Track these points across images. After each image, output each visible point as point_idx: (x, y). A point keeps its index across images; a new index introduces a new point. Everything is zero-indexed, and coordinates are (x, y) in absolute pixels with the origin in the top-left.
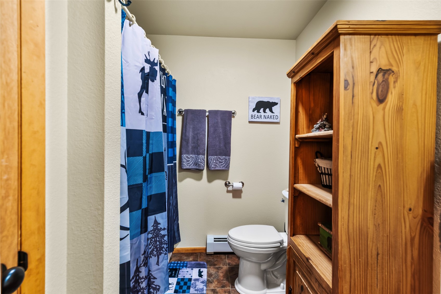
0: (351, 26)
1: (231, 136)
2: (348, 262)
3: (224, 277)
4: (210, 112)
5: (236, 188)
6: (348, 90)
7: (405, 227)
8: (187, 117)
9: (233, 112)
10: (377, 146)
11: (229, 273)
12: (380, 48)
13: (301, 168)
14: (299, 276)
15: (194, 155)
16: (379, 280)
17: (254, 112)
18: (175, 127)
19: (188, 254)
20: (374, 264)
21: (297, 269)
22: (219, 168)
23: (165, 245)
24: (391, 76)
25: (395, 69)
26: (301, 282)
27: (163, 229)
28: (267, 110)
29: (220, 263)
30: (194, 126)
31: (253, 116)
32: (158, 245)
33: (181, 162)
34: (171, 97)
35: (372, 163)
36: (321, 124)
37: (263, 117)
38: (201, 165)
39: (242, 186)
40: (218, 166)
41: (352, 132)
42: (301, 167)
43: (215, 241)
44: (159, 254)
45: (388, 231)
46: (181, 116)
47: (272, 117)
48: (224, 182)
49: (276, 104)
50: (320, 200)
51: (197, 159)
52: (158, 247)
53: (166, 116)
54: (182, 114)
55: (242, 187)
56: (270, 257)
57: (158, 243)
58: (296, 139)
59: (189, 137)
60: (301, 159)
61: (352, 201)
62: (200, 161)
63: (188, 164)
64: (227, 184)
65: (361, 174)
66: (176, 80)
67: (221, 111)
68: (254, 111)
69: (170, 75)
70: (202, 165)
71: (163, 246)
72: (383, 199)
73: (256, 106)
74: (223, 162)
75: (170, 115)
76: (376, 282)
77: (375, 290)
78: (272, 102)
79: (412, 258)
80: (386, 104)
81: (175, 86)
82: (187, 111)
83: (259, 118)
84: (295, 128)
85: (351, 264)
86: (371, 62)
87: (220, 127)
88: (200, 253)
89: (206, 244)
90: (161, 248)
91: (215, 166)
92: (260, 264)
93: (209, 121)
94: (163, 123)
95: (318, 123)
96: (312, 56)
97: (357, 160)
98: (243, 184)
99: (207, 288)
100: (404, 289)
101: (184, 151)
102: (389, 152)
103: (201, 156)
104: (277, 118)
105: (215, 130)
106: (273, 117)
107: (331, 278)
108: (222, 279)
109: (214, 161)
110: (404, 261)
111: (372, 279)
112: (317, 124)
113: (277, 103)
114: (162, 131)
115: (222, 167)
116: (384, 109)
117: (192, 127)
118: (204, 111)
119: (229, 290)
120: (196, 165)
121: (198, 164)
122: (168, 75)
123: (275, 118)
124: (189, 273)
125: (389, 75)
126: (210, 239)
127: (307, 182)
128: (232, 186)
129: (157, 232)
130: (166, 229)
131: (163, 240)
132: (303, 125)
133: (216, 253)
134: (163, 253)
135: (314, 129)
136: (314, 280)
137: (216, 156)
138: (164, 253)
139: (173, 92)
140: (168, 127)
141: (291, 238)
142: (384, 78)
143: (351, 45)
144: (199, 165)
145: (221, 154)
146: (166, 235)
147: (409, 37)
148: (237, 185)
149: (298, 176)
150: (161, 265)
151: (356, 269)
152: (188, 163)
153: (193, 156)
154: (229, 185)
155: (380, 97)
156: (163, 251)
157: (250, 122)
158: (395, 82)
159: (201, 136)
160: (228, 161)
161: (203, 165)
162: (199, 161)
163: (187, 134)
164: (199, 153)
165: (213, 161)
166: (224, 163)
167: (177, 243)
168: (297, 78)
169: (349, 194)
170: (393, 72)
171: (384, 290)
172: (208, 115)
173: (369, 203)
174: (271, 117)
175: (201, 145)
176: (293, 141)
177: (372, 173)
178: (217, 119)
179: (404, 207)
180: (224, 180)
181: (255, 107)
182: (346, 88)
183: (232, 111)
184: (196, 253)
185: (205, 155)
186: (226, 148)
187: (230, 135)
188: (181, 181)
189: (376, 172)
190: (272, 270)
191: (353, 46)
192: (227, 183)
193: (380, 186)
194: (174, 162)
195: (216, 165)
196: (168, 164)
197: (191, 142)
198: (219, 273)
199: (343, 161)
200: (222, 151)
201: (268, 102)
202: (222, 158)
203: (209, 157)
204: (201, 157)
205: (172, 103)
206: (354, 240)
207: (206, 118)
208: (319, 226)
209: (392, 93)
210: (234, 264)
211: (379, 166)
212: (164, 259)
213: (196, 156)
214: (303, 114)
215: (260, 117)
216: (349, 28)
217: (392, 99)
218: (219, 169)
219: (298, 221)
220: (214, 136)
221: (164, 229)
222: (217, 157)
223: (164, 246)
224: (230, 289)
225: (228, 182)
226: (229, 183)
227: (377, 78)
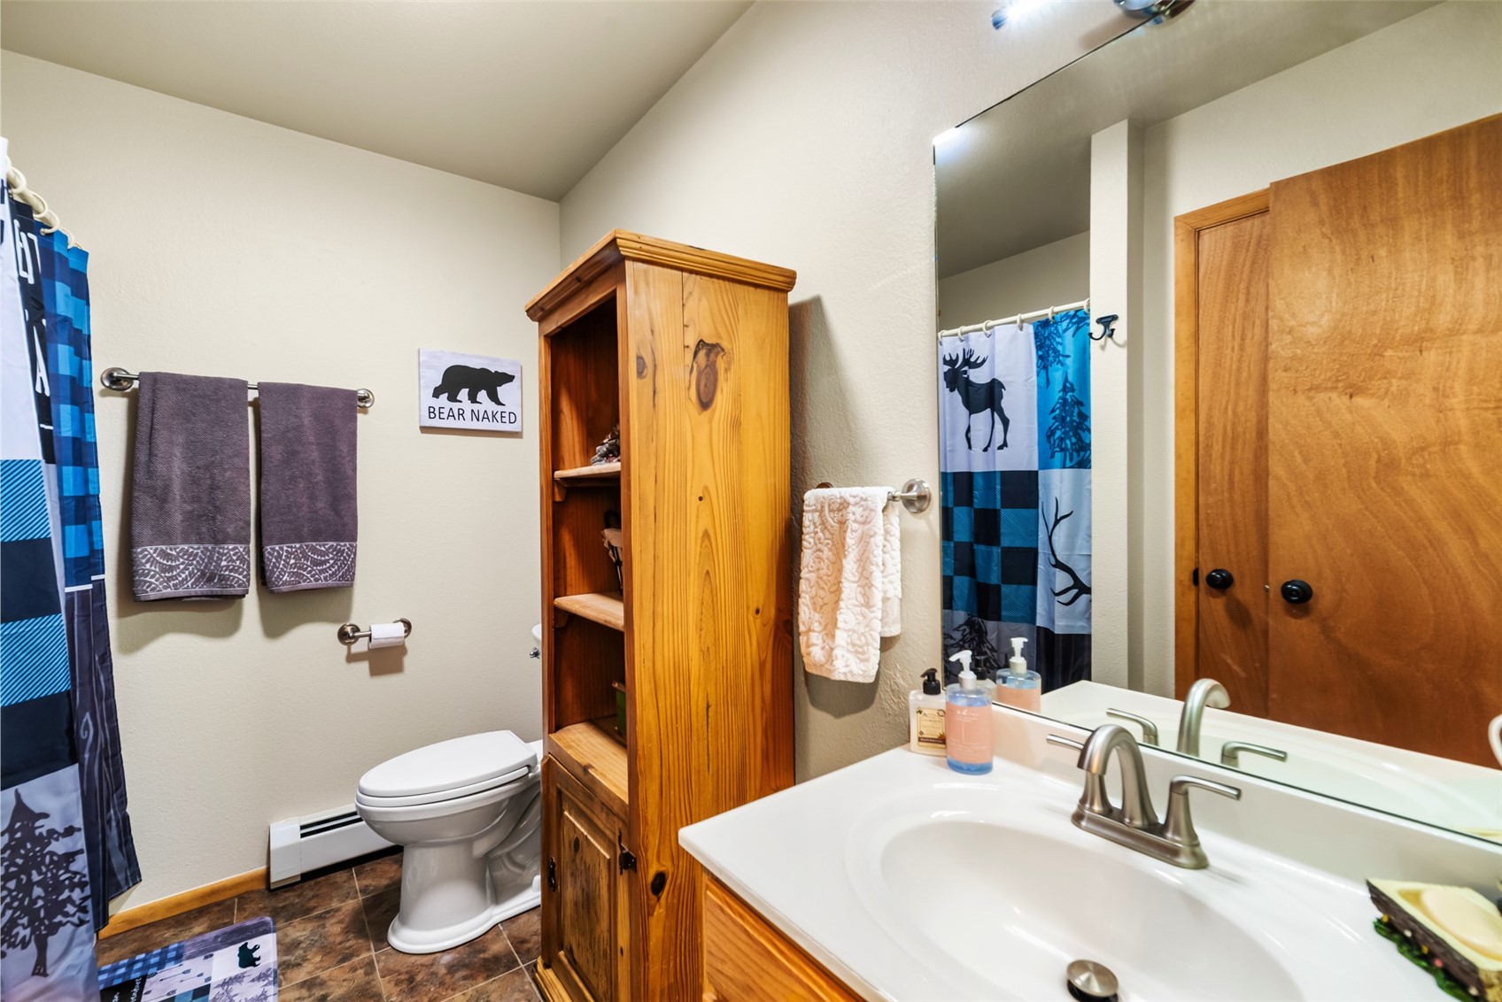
0: (644, 247)
1: (356, 474)
2: (655, 736)
3: (346, 933)
4: (261, 387)
5: (383, 641)
6: (644, 377)
7: (751, 644)
8: (154, 403)
9: (361, 393)
10: (701, 495)
11: (367, 916)
12: (700, 300)
13: (570, 555)
14: (571, 821)
15: (196, 546)
16: (711, 757)
17: (438, 397)
18: (89, 438)
19: (185, 915)
20: (702, 727)
21: (565, 806)
22: (314, 583)
23: (77, 891)
24: (719, 357)
25: (725, 344)
26: (575, 831)
27: (61, 831)
28: (482, 395)
29: (331, 899)
30: (192, 438)
31: (437, 412)
32: (39, 897)
33: (134, 577)
34: (66, 320)
35: (693, 528)
36: (610, 445)
37: (468, 415)
38: (234, 577)
39: (405, 632)
40: (308, 578)
41: (656, 468)
42: (573, 552)
43: (303, 835)
44: (44, 932)
45: (725, 658)
46: (123, 396)
47: (498, 416)
48: (336, 628)
49: (508, 378)
50: (606, 621)
51: (211, 558)
52: (41, 907)
53: (49, 398)
54: (128, 390)
55: (406, 637)
56: (499, 816)
57: (38, 891)
58: (554, 481)
59: (170, 479)
60: (569, 532)
61: (659, 609)
62: (228, 567)
63: (170, 579)
64: (347, 634)
65: (675, 551)
66: (87, 254)
67: (310, 387)
68: (437, 393)
69: (58, 232)
70: (239, 579)
71: (66, 894)
72: (715, 599)
73: (443, 380)
74: (327, 561)
75: (66, 390)
76: (706, 762)
77: (704, 778)
78: (496, 372)
79: (763, 700)
80: (714, 411)
81: (84, 275)
82: (154, 381)
83: (457, 418)
84: (554, 453)
85: (660, 740)
86: (685, 326)
87: (313, 444)
88: (237, 896)
89: (265, 857)
90: (56, 907)
91: (297, 576)
92: (469, 843)
93: (263, 420)
94: (42, 426)
95: (605, 441)
96: (576, 285)
97: (665, 525)
98: (408, 625)
99: (280, 986)
100: (752, 761)
101: (142, 530)
102: (721, 504)
103: (231, 547)
104: (512, 420)
105: (291, 455)
106: (502, 417)
107: (626, 783)
108: (339, 939)
109: (292, 561)
110: (750, 708)
111: (699, 758)
112: (603, 444)
113: (514, 377)
114: (40, 457)
115: (325, 578)
116: (711, 420)
117: (181, 439)
118: (242, 386)
119: (367, 960)
120: (210, 579)
121: (220, 575)
122: (47, 231)
123: (506, 420)
124: (194, 973)
125: (717, 356)
126: (285, 832)
127: (586, 588)
128: (368, 638)
129: (28, 851)
130: (79, 830)
131: (67, 871)
132: (574, 446)
133: (307, 877)
134: (65, 924)
135: (597, 457)
136: (597, 809)
137: (301, 541)
138: (75, 920)
139: (74, 298)
140: (60, 439)
141: (552, 736)
142: (708, 360)
143: (647, 284)
144: (222, 578)
145: (317, 535)
146: (81, 852)
147: (746, 287)
148: (386, 631)
149: (565, 575)
150: (56, 973)
151: (671, 747)
152: (168, 578)
153: (195, 548)
154: (354, 637)
155: (702, 397)
156: (66, 915)
157: (424, 429)
158: (726, 370)
159: (228, 474)
160: (349, 556)
161: (241, 577)
162: (224, 563)
163: (160, 466)
164: (220, 537)
165: (284, 560)
166: (332, 566)
167: (123, 892)
168: (552, 326)
169: (654, 595)
170: (723, 350)
171: (720, 772)
172: (256, 399)
173: (691, 610)
174: (494, 416)
175: (230, 505)
176: (547, 486)
177: (694, 548)
178: (296, 416)
179: (748, 608)
180: (335, 621)
181: (440, 383)
182: (640, 374)
183: (356, 392)
184: (218, 904)
185: (248, 542)
186: (338, 513)
187: (354, 470)
188: (131, 647)
189: (701, 547)
190: (506, 850)
191: (651, 286)
192: (349, 629)
193: (708, 572)
194: (93, 578)
195: (301, 574)
196: (67, 585)
197: (178, 497)
198: (326, 929)
199: (640, 527)
200: (322, 526)
201: (484, 371)
202: (323, 549)
203: (268, 547)
204: (230, 550)
205: (70, 343)
206: (665, 689)
207: (247, 411)
208: (615, 689)
209: (722, 390)
210: (384, 882)
211: (706, 534)
212: (75, 943)
213: (207, 549)
214: (572, 419)
215: (459, 414)
216: (640, 249)
217: (722, 400)
218: (311, 587)
219: (569, 691)
220: (288, 473)
221: (70, 831)
222: (301, 547)
223: (69, 897)
224: (371, 956)
225: (350, 625)
226: (356, 629)
227: (696, 359)
